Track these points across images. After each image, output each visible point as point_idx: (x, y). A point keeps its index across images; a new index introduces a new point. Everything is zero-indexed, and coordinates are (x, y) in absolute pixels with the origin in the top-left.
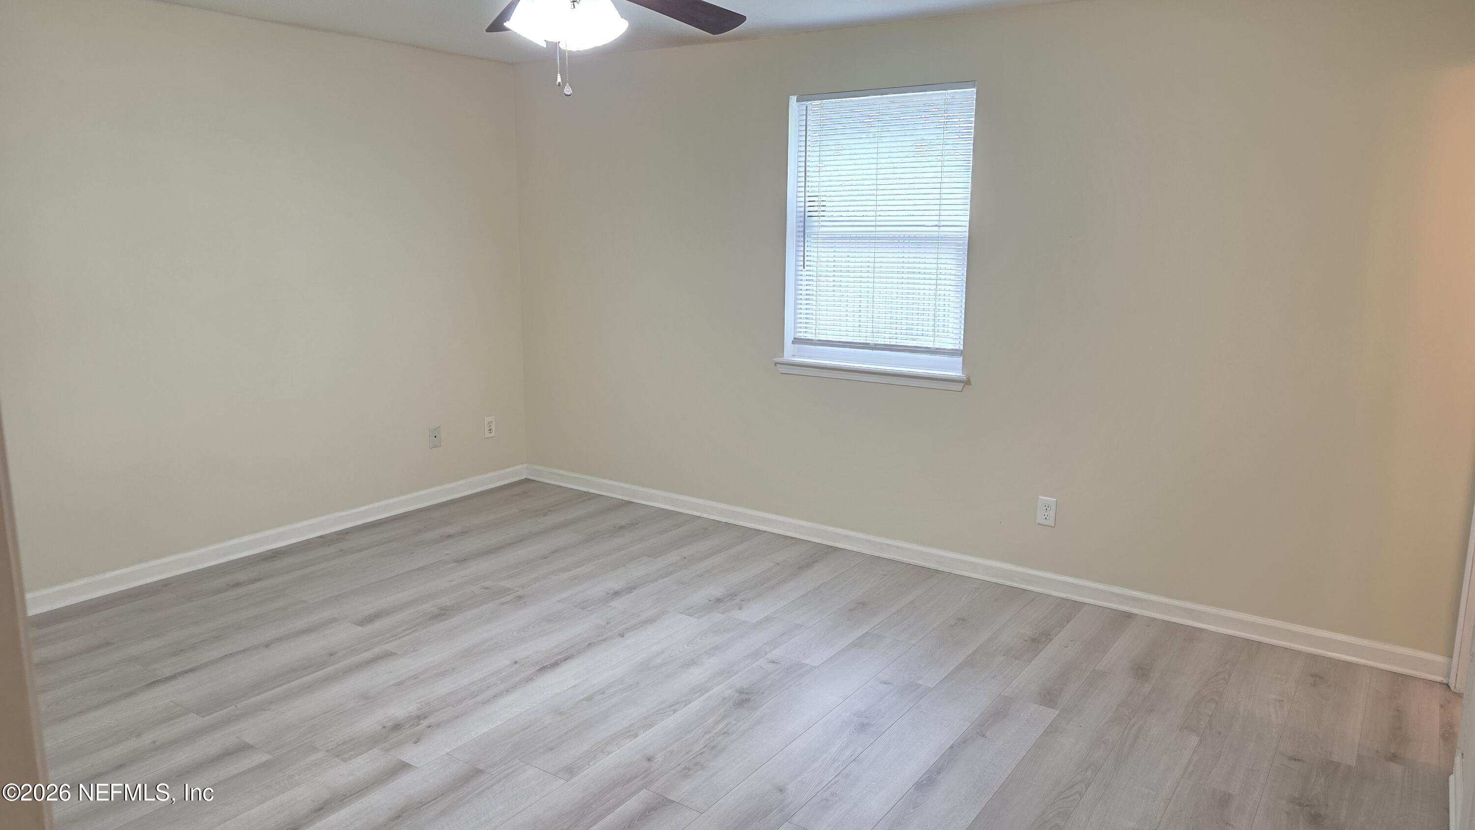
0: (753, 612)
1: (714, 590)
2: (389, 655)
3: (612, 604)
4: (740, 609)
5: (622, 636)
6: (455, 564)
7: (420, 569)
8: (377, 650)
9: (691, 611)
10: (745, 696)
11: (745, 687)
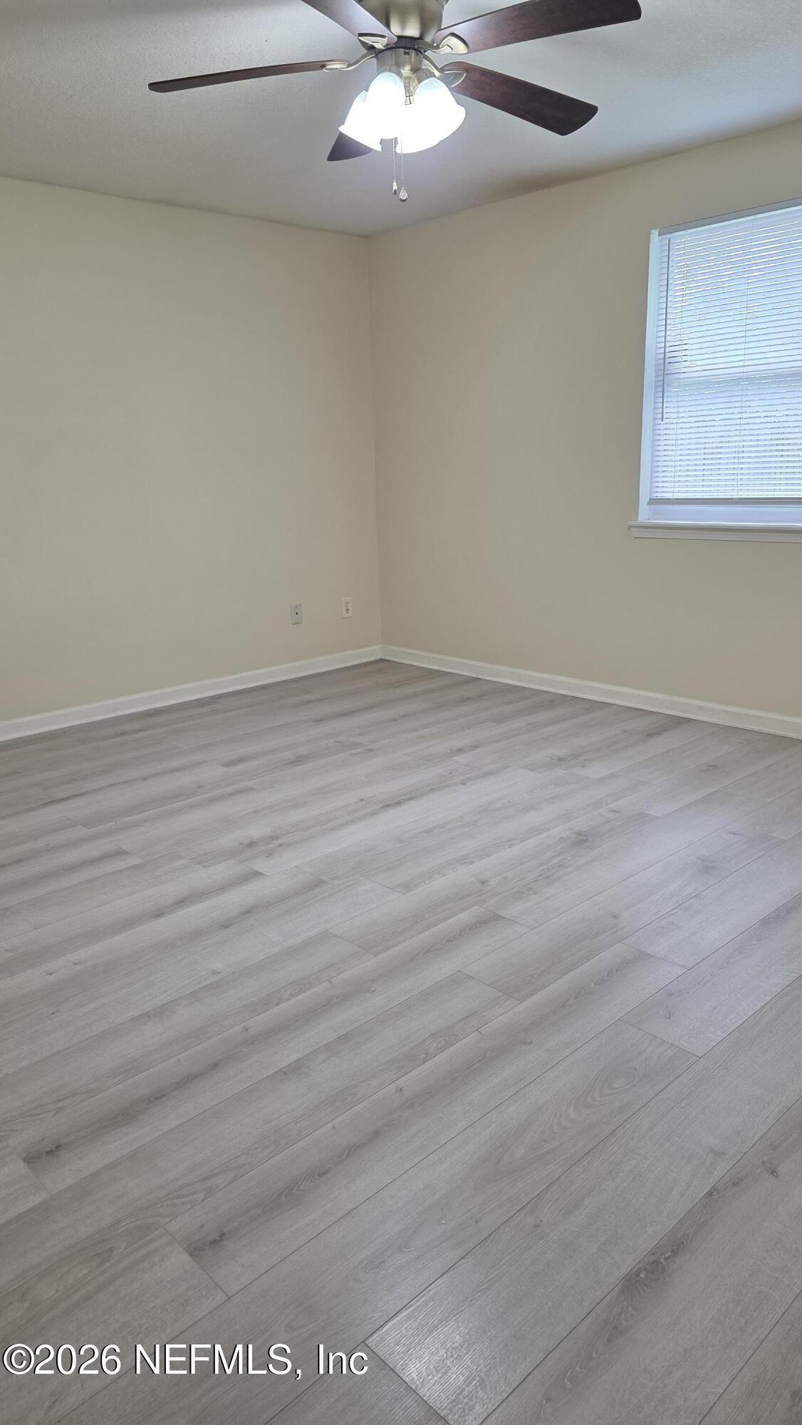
0: (596, 770)
1: (559, 751)
2: (249, 790)
3: (455, 758)
4: (583, 767)
5: (464, 784)
6: (311, 723)
7: (281, 726)
8: (239, 786)
9: (532, 767)
10: (582, 838)
11: (584, 830)
